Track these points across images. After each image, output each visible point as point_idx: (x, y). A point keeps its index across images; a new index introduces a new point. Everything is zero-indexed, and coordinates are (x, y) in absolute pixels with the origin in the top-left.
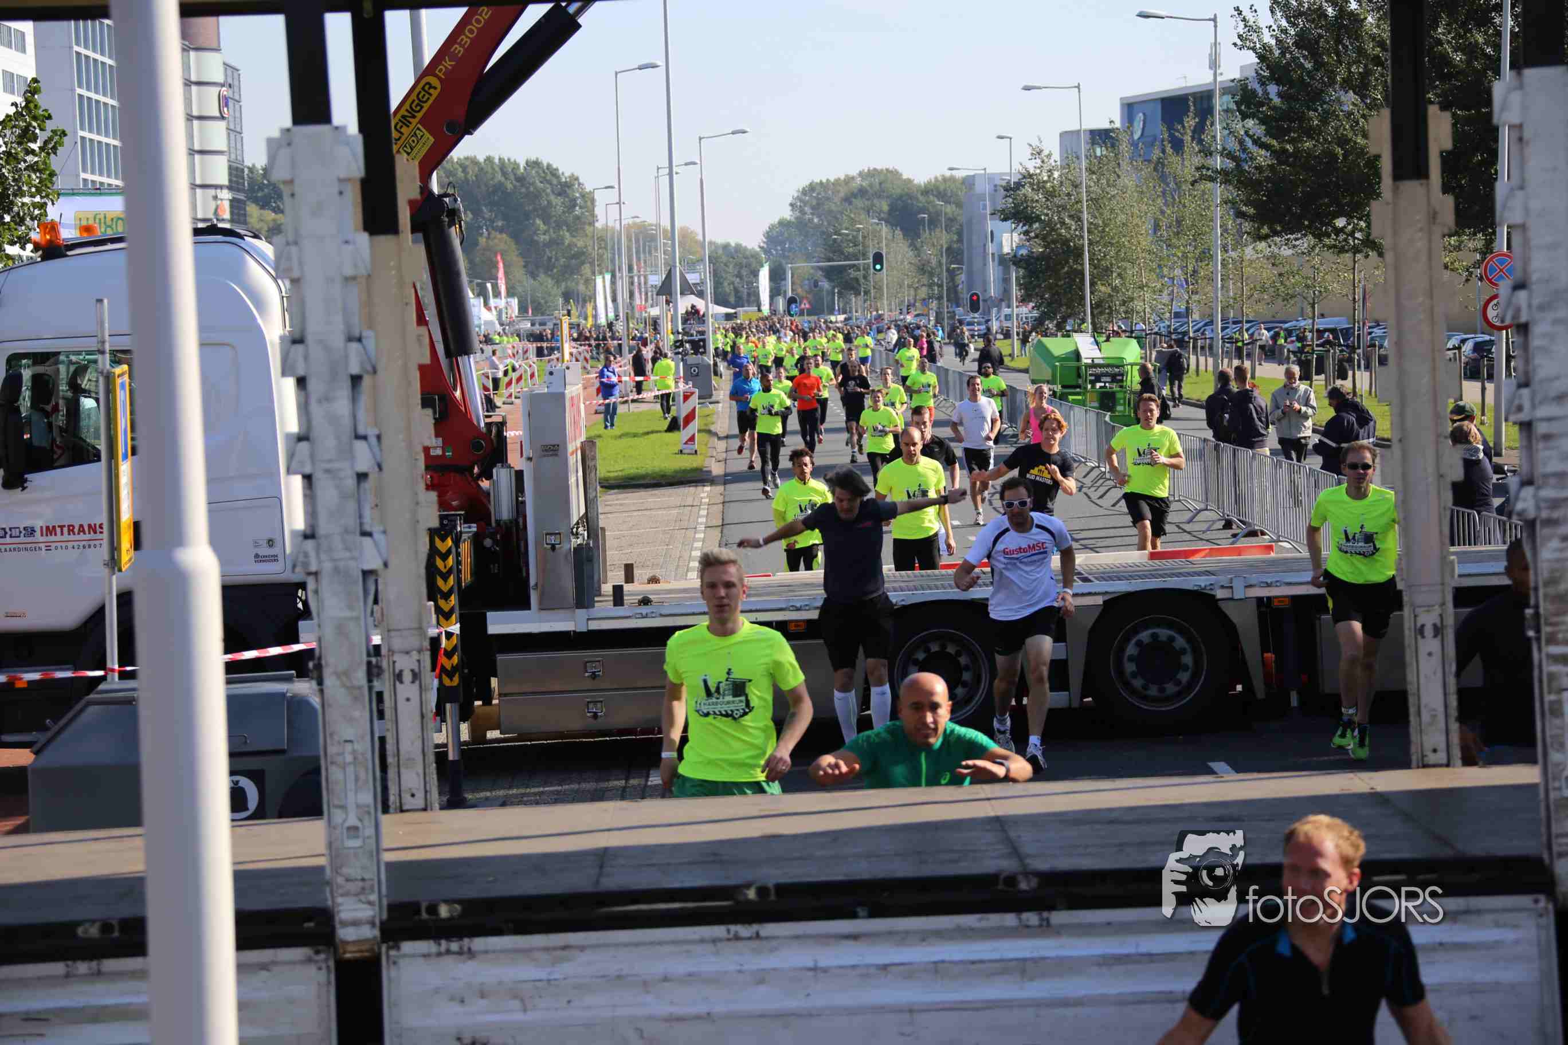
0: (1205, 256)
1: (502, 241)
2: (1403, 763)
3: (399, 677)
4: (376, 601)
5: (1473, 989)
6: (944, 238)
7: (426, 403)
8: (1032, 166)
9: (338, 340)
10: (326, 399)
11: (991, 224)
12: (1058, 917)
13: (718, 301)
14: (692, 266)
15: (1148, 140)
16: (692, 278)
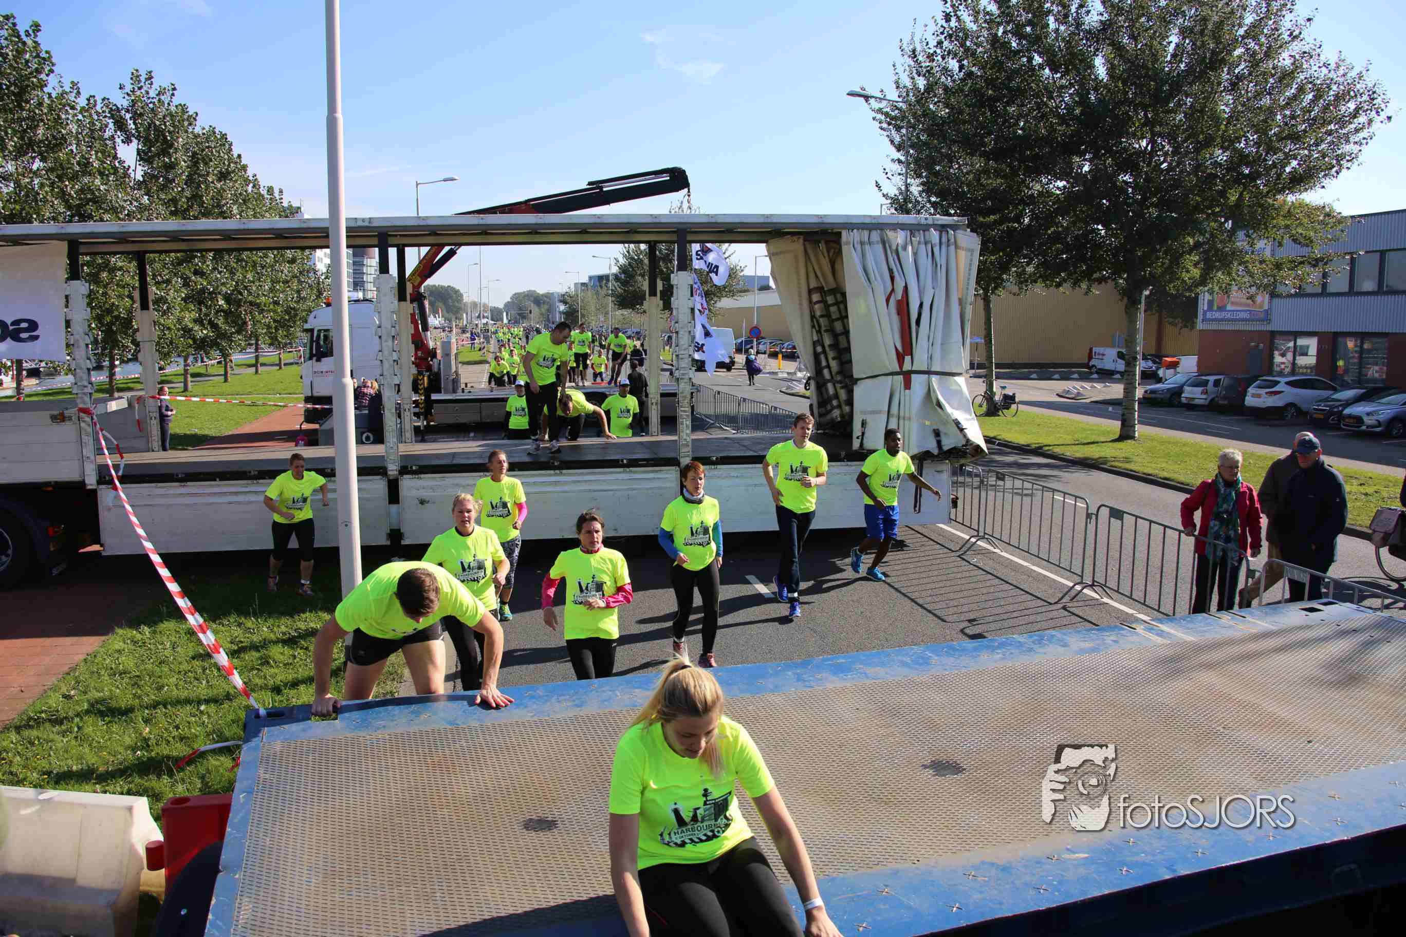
0: (607, 313)
1: (441, 304)
3: (405, 408)
4: (399, 391)
6: (546, 306)
7: (413, 343)
8: (568, 291)
9: (389, 326)
10: (386, 341)
13: (493, 320)
14: (486, 311)
15: (595, 286)
16: (485, 315)
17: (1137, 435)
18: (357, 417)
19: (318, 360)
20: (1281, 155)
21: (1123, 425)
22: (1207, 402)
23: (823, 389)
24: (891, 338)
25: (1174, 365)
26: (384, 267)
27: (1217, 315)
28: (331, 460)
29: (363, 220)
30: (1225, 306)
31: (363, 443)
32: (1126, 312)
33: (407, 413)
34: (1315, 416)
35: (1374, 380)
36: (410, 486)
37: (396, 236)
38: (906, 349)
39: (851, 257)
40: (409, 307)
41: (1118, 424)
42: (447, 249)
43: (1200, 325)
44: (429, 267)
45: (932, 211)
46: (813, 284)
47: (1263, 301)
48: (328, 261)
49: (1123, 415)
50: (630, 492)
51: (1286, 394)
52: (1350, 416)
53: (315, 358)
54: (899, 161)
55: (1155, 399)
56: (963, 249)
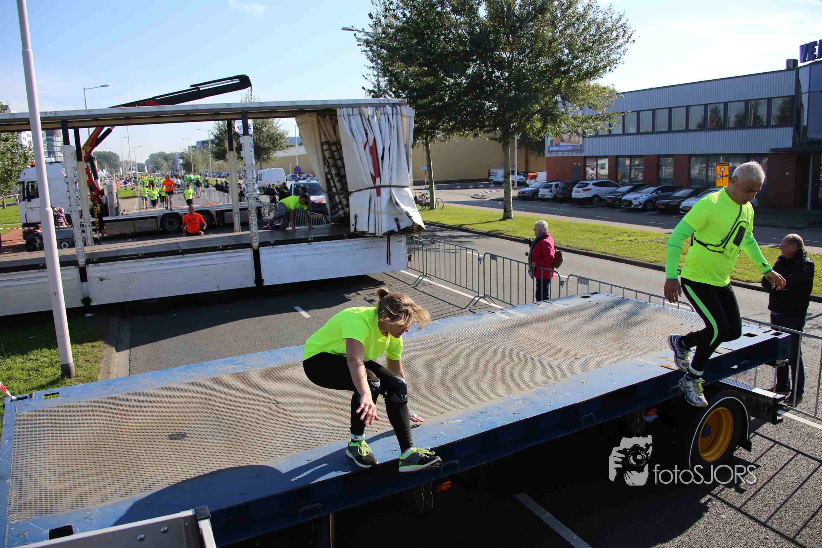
0: (209, 164)
1: (104, 163)
2: (233, 232)
3: (86, 226)
4: (82, 215)
5: (242, 261)
6: (171, 161)
8: (184, 151)
9: (72, 176)
10: (72, 185)
11: (178, 159)
12: (185, 255)
13: (139, 171)
14: (134, 166)
15: (201, 147)
16: (134, 168)
17: (512, 216)
18: (56, 232)
19: (29, 201)
20: (580, 60)
21: (505, 211)
22: (552, 197)
23: (333, 200)
24: (369, 169)
25: (535, 177)
26: (66, 141)
27: (556, 148)
28: (44, 259)
29: (51, 113)
30: (559, 143)
31: (61, 248)
32: (504, 149)
33: (88, 228)
34: (608, 201)
35: (638, 181)
36: (92, 271)
37: (73, 122)
38: (377, 173)
39: (343, 124)
40: (84, 165)
41: (503, 210)
42: (106, 129)
43: (547, 155)
44: (95, 141)
45: (393, 96)
46: (324, 140)
47: (579, 140)
48: (31, 139)
49: (504, 206)
50: (225, 265)
51: (594, 190)
52: (625, 200)
53: (26, 200)
54: (373, 67)
55: (525, 196)
56: (404, 116)
